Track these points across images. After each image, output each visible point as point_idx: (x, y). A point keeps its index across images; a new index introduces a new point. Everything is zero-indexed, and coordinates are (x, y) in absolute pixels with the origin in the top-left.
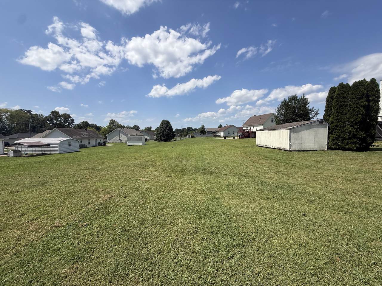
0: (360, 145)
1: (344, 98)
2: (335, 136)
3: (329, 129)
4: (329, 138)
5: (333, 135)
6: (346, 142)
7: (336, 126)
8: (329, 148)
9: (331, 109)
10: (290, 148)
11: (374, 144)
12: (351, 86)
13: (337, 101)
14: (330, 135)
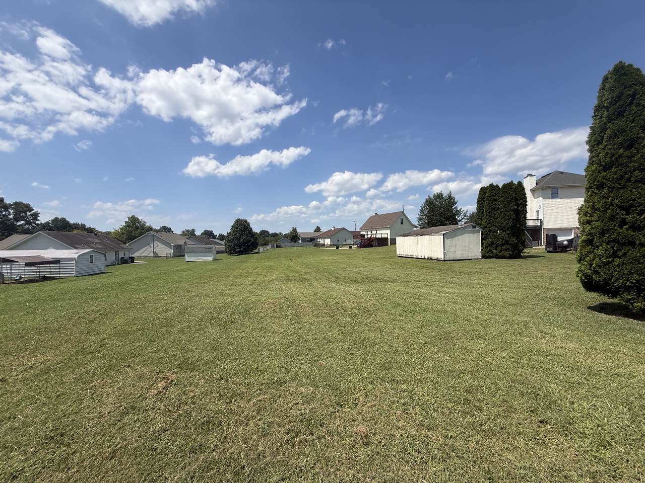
0: (513, 251)
1: (495, 200)
2: (489, 242)
3: (482, 234)
4: (482, 244)
5: (486, 242)
6: (499, 248)
7: (490, 231)
8: (484, 257)
9: (483, 212)
10: (444, 258)
11: (525, 251)
12: (500, 187)
13: (489, 204)
14: (484, 241)
